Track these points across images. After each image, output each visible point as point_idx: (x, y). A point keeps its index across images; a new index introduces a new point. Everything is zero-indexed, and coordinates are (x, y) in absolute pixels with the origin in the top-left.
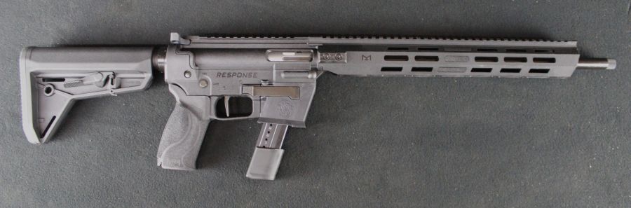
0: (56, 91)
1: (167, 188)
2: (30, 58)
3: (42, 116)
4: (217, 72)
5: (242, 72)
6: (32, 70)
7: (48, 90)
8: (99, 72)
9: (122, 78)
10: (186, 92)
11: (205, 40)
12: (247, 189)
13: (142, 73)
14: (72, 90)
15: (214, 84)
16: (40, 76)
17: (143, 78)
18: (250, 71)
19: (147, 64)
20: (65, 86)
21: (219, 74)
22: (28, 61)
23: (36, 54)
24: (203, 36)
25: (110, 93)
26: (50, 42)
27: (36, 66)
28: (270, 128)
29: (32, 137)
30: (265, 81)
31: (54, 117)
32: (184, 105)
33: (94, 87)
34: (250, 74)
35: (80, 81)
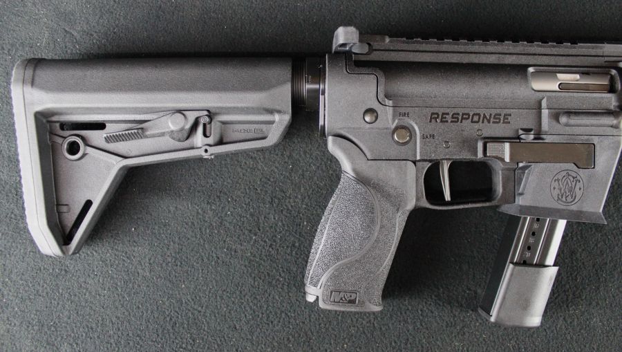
0: (89, 150)
1: (292, 320)
2: (33, 84)
3: (64, 201)
4: (429, 111)
5: (482, 112)
6: (39, 108)
7: (73, 149)
8: (180, 111)
9: (224, 123)
10: (366, 152)
11: (401, 44)
12: (446, 319)
13: (271, 112)
14: (120, 147)
15: (424, 137)
16: (55, 118)
17: (272, 123)
18: (498, 111)
19: (282, 95)
20: (108, 140)
21: (434, 117)
22: (28, 89)
23: (44, 74)
24: (397, 36)
25: (203, 154)
26: (73, 50)
27: (46, 100)
28: (536, 226)
29: (46, 243)
30: (527, 131)
31: (88, 204)
32: (361, 179)
33: (168, 143)
34: (497, 116)
35: (138, 129)
